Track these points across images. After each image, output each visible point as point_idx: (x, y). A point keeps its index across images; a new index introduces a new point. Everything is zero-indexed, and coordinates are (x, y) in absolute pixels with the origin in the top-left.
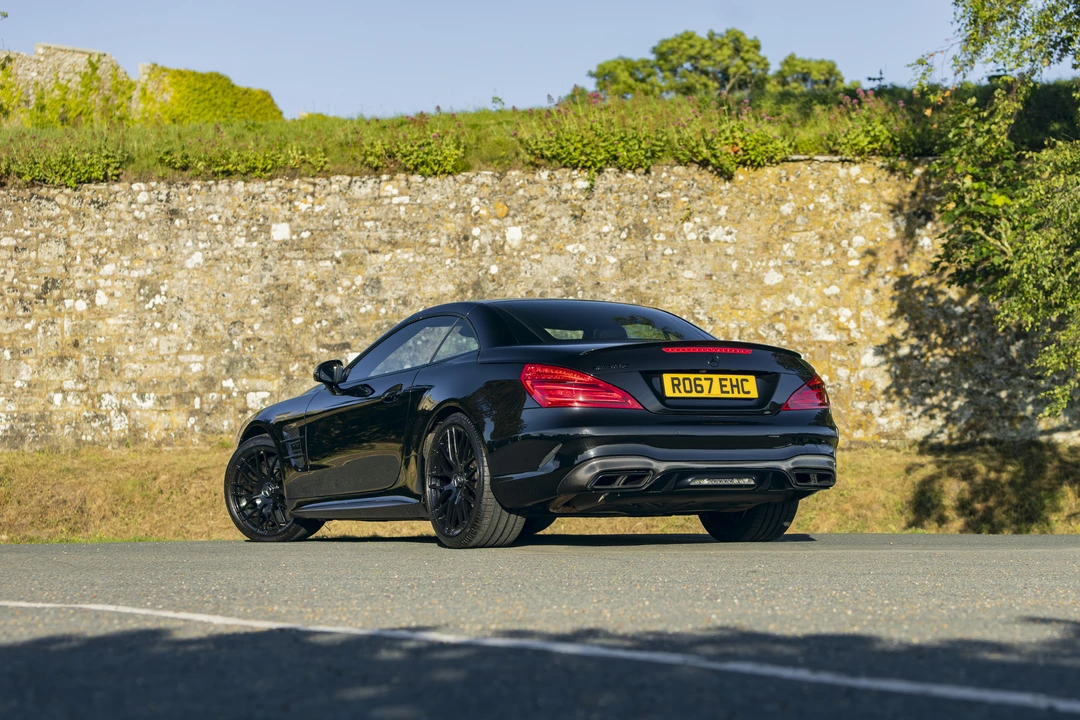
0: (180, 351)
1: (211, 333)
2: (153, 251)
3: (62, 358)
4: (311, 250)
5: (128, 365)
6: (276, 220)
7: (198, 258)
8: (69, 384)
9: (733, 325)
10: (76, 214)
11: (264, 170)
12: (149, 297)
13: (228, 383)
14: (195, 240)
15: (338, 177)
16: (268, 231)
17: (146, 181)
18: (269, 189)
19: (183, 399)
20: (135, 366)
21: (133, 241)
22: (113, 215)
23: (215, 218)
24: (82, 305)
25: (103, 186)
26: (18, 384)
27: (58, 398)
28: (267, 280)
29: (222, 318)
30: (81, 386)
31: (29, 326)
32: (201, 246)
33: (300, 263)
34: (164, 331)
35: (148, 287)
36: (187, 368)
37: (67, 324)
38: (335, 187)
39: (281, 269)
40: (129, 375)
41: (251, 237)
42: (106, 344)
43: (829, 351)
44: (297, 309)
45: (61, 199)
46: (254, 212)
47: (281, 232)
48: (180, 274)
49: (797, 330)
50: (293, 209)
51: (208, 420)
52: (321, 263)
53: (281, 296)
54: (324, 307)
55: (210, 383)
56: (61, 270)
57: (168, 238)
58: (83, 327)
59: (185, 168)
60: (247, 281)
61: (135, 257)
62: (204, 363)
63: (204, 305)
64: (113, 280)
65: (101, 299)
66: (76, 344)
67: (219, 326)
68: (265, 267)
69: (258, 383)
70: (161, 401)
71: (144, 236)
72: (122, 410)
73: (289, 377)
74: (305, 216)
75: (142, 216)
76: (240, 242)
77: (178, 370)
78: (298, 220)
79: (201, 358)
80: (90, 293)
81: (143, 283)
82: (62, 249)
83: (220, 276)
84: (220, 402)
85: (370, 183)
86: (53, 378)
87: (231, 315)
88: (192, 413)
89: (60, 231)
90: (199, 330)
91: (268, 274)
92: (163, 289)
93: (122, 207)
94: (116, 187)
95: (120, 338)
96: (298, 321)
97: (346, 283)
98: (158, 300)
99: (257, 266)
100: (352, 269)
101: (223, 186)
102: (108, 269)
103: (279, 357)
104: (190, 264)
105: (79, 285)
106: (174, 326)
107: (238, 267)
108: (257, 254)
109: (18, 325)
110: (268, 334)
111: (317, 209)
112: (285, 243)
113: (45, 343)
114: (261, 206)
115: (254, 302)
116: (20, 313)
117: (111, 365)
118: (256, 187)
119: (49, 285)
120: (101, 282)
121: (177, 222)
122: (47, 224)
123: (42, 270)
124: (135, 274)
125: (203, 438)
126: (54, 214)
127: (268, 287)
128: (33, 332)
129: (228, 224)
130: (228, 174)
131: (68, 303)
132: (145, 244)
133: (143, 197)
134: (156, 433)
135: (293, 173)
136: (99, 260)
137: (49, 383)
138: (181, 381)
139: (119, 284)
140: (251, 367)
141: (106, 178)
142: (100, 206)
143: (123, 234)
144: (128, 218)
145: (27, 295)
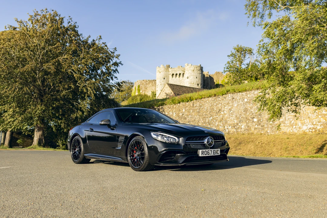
0: (234, 120)
1: (237, 116)
2: (231, 104)
3: (221, 121)
4: (249, 103)
5: (228, 122)
6: (245, 98)
7: (236, 105)
8: (221, 125)
9: (309, 111)
10: (222, 99)
11: (244, 90)
12: (230, 111)
13: (239, 124)
14: (236, 102)
15: (253, 91)
16: (244, 100)
17: (230, 94)
18: (244, 93)
19: (234, 127)
20: (229, 122)
21: (228, 103)
22: (226, 99)
23: (238, 99)
24: (223, 113)
25: (225, 95)
26: (216, 125)
27: (220, 127)
28: (244, 108)
29: (239, 114)
30: (223, 125)
31: (217, 116)
32: (236, 103)
33: (248, 105)
34: (232, 117)
35: (230, 110)
36: (235, 122)
37: (221, 116)
38: (252, 92)
39: (246, 106)
40: (228, 123)
41: (242, 101)
42: (226, 119)
43: (325, 115)
44: (248, 112)
45: (221, 98)
46: (243, 97)
47: (246, 100)
48: (234, 108)
49: (320, 112)
50: (247, 96)
51: (237, 130)
52: (251, 105)
53: (246, 110)
54: (251, 112)
55: (237, 124)
56: (221, 108)
57: (233, 102)
58: (223, 116)
59: (235, 91)
60: (242, 108)
61: (229, 106)
62: (237, 121)
63: (237, 112)
64: (226, 109)
65: (225, 112)
66: (222, 119)
67: (238, 115)
68: (244, 106)
69: (243, 124)
70: (232, 127)
71: (230, 102)
72: (228, 129)
73: (247, 123)
74: (249, 97)
75: (229, 99)
76: (241, 102)
77: (234, 122)
78: (248, 98)
79: (236, 120)
80: (224, 111)
81: (230, 109)
82: (221, 105)
83: (238, 108)
84: (239, 127)
85: (257, 91)
86: (220, 124)
87: (240, 114)
88: (235, 129)
89: (221, 102)
90: (236, 116)
91: (244, 107)
92: (232, 110)
93: (227, 98)
94: (227, 95)
95: (227, 117)
96: (248, 114)
97: (254, 108)
98: (231, 112)
99: (243, 106)
100: (255, 105)
101: (239, 94)
102: (226, 107)
103: (246, 120)
104: (235, 106)
105: (223, 110)
106: (233, 116)
107: (241, 106)
108: (243, 104)
109: (216, 116)
110: (244, 116)
111: (250, 96)
112: (246, 102)
113: (219, 119)
114: (243, 96)
115: (243, 111)
116: (216, 114)
117: (226, 122)
118: (243, 93)
119: (220, 110)
120: (225, 110)
121: (234, 100)
122: (219, 101)
123: (219, 108)
124: (229, 108)
125: (236, 133)
126: (220, 100)
127: (244, 109)
128: (218, 117)
129: (239, 99)
130: (240, 92)
131: (221, 113)
132: (230, 103)
133: (230, 96)
134: (231, 132)
135: (248, 91)
136: (225, 106)
137: (219, 125)
138: (234, 124)
139: (227, 109)
140: (242, 121)
141: (226, 94)
142: (225, 98)
143: (228, 102)
144: (228, 100)
145: (217, 112)
